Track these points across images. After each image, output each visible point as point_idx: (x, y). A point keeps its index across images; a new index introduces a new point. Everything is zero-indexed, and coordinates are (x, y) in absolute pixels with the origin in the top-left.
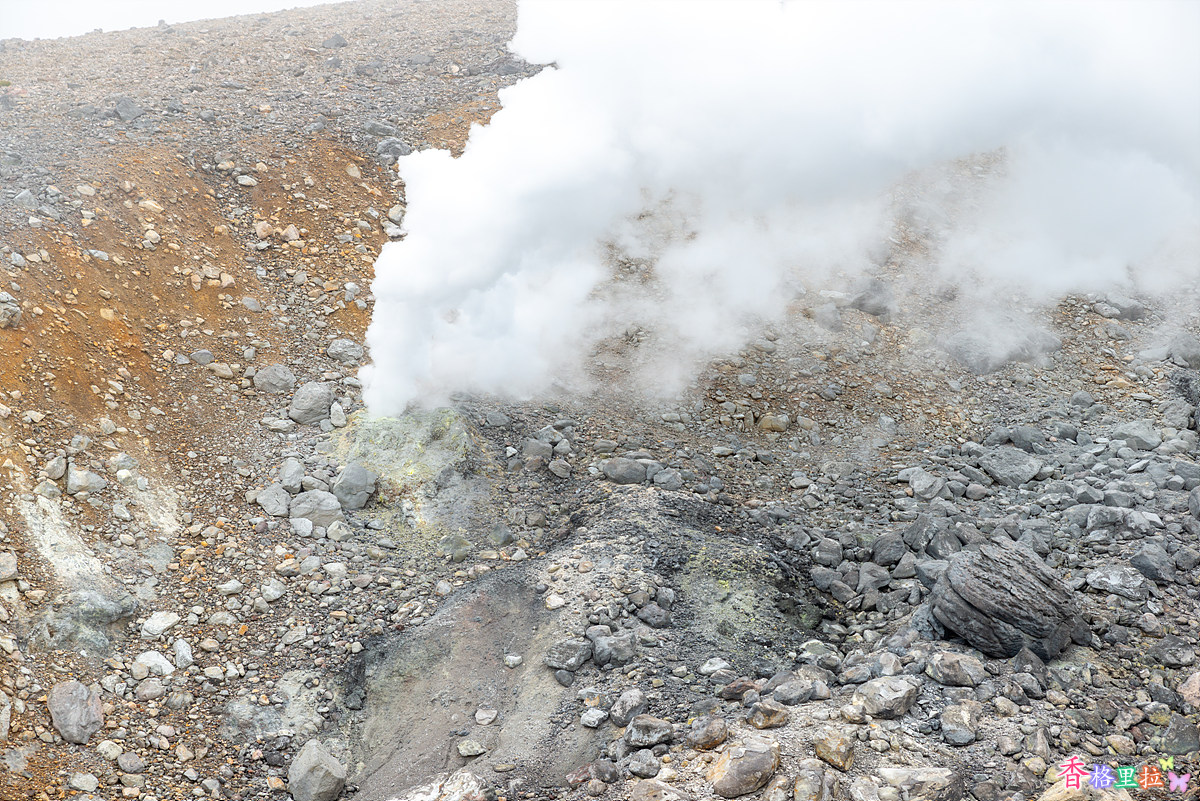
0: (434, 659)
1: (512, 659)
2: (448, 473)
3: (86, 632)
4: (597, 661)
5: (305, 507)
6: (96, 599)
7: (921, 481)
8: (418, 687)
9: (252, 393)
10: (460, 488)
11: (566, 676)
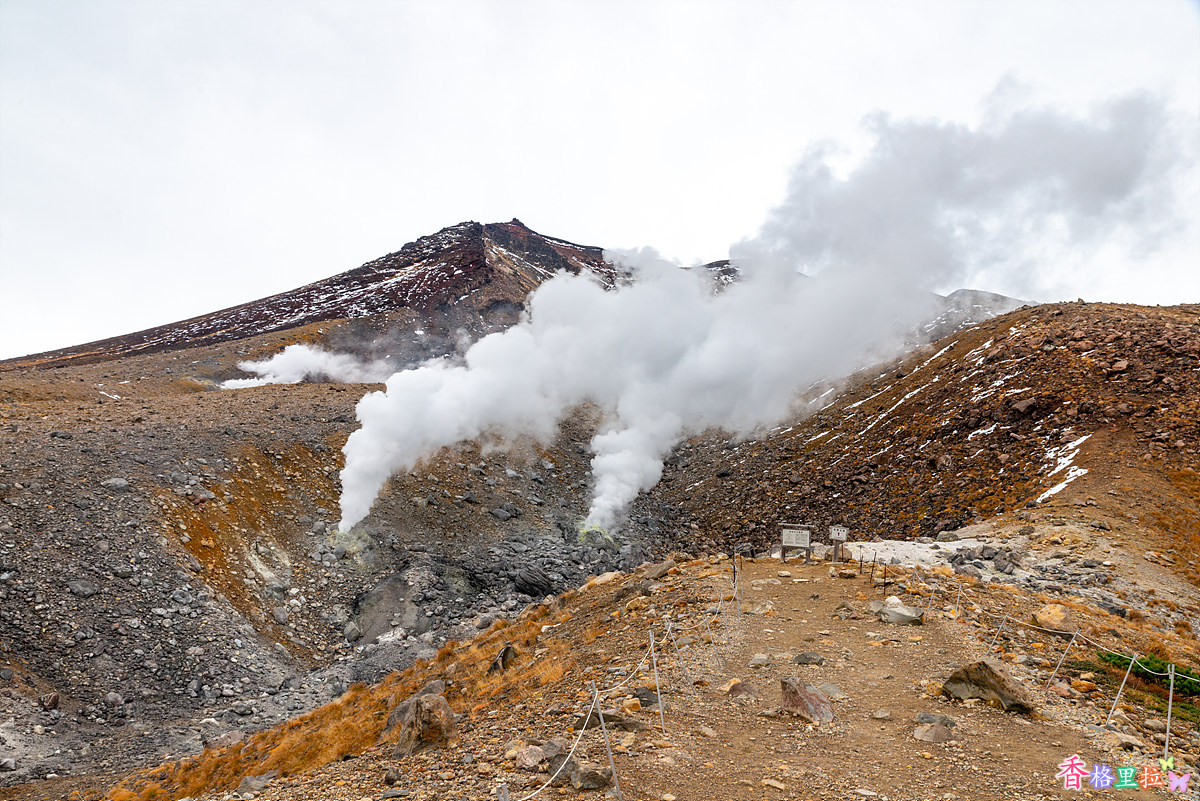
0: (379, 600)
1: (402, 599)
2: (365, 549)
3: (275, 594)
4: (427, 599)
5: (327, 558)
6: (276, 584)
7: (498, 552)
8: (375, 608)
9: (299, 524)
10: (368, 553)
11: (418, 604)
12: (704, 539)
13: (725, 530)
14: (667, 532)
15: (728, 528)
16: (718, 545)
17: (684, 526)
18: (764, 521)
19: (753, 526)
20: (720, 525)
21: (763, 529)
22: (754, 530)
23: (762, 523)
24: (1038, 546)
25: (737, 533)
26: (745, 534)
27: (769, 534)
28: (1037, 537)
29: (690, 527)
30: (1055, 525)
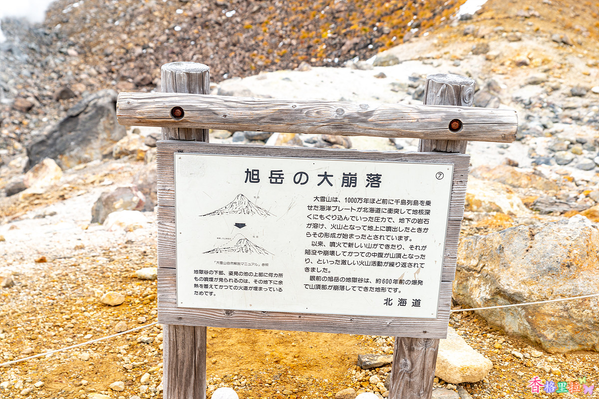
12: (82, 67)
13: (107, 55)
14: (39, 61)
15: (111, 54)
16: (99, 73)
17: (61, 52)
18: (151, 45)
19: (139, 50)
20: (102, 50)
21: (151, 54)
22: (140, 55)
23: (149, 47)
24: (501, 69)
25: (121, 58)
26: (130, 60)
27: (157, 59)
28: (496, 57)
29: (66, 54)
30: (510, 41)
